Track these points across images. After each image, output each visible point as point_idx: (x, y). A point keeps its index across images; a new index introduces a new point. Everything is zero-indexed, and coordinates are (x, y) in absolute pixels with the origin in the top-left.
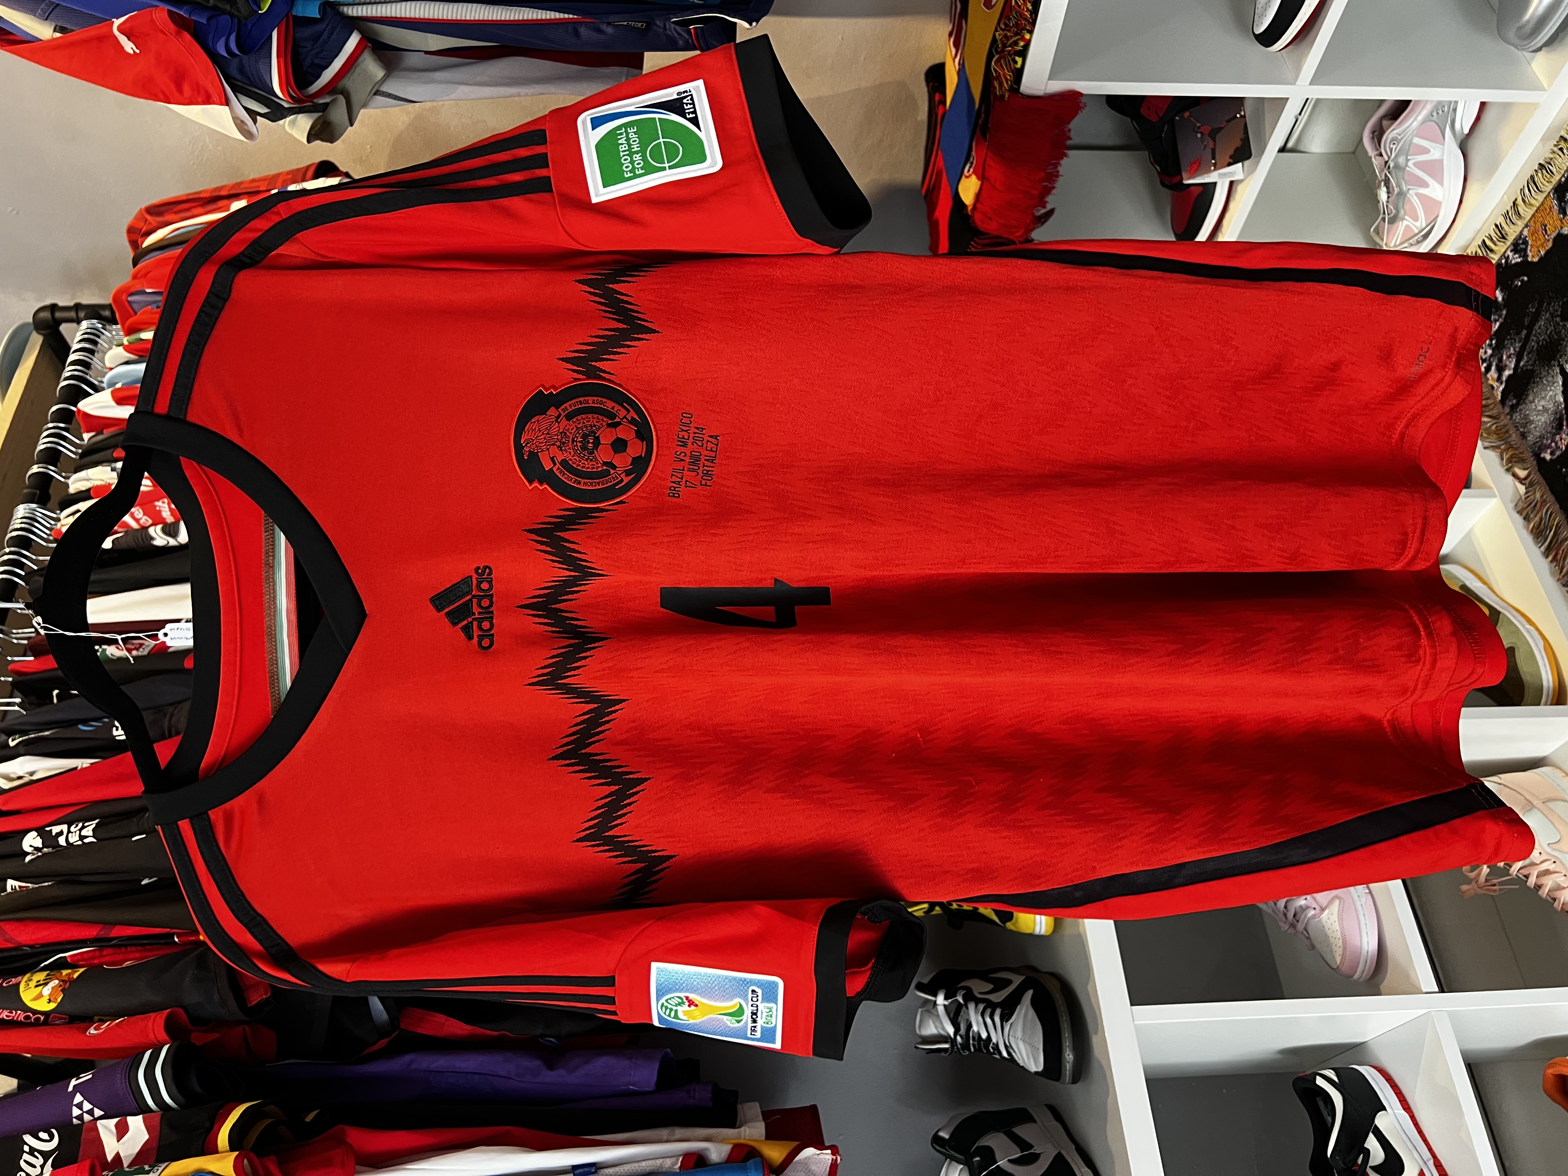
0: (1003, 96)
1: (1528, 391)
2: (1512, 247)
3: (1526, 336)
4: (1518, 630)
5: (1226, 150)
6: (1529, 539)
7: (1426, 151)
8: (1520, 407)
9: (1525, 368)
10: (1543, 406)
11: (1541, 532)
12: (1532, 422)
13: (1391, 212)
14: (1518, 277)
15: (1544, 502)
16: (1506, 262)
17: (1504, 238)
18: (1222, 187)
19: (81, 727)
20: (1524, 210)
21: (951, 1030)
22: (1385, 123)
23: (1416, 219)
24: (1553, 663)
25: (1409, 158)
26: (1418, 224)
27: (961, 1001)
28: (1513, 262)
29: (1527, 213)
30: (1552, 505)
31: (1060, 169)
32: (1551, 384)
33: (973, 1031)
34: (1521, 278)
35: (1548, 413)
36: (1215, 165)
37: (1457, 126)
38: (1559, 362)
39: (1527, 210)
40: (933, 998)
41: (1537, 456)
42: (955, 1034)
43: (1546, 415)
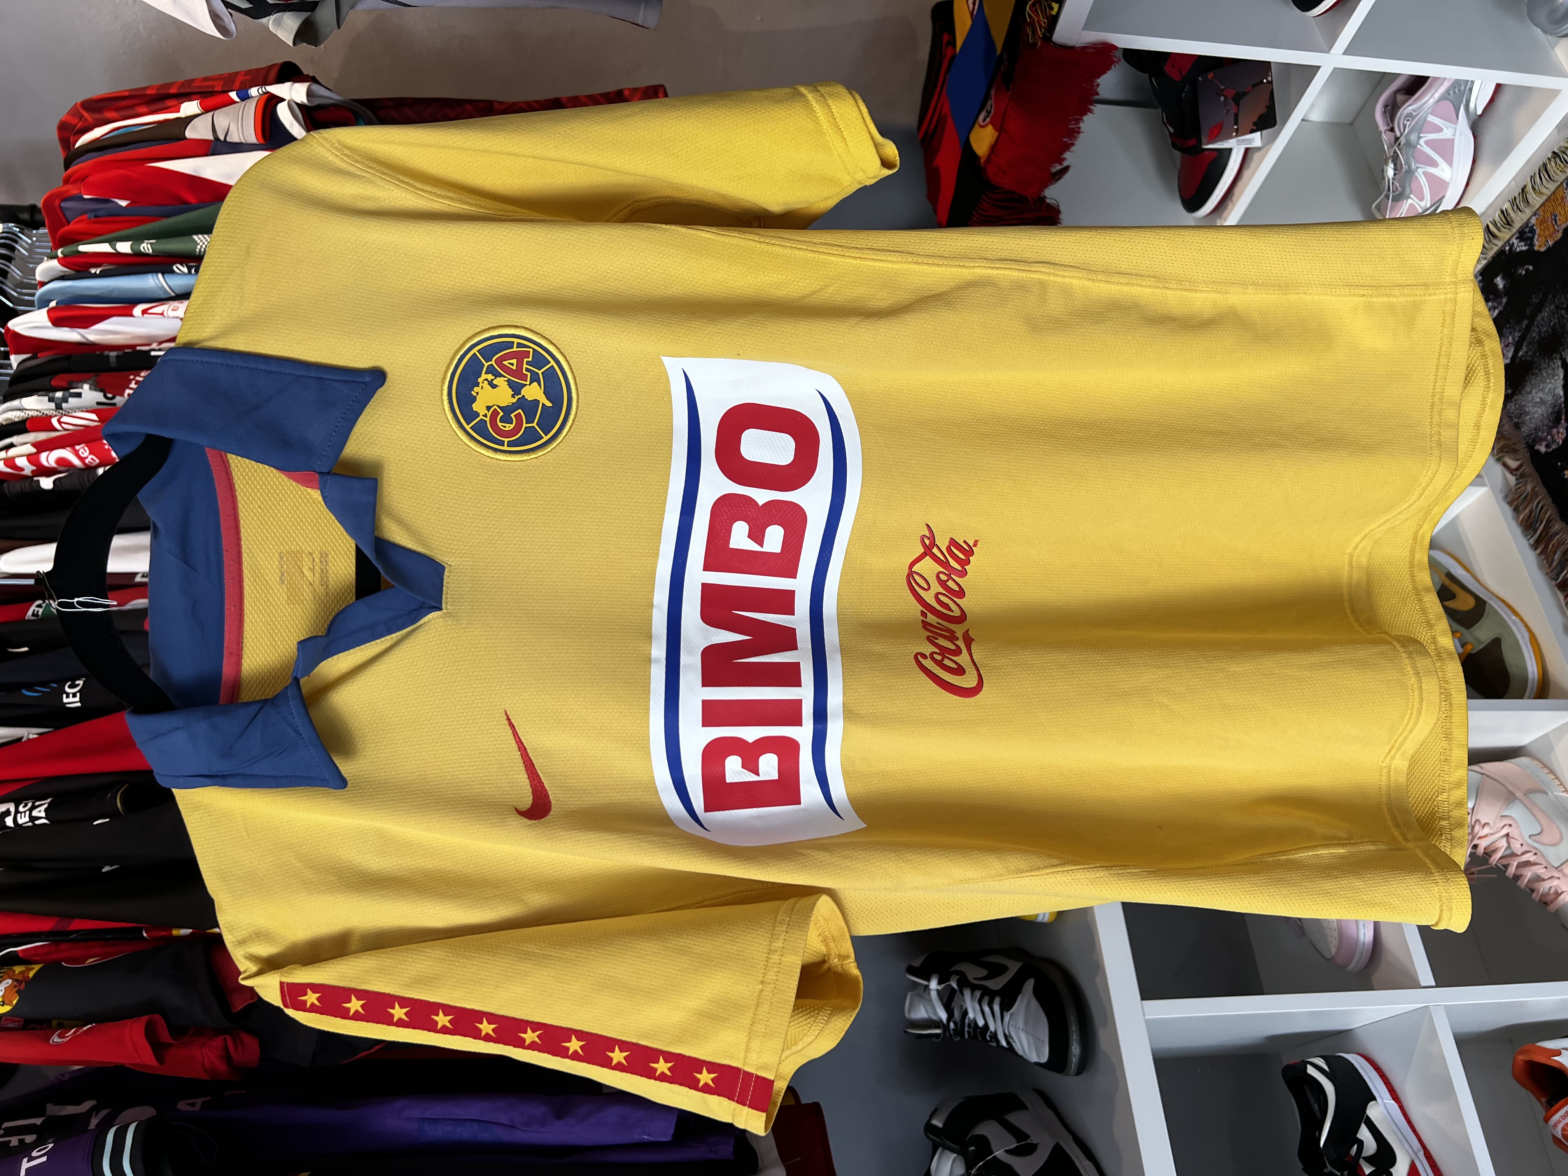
0: (1036, 44)
1: (1525, 381)
2: (1518, 235)
3: (1527, 326)
4: (1504, 621)
5: (1249, 117)
6: (1518, 531)
7: (1440, 130)
8: (1516, 397)
9: (1523, 359)
10: (1541, 398)
11: (1531, 525)
12: (1527, 413)
13: (1397, 189)
14: (1523, 265)
15: (1534, 495)
16: (1510, 249)
17: (1509, 224)
18: (1237, 153)
19: (24, 692)
20: (1533, 198)
21: (944, 1016)
22: (1400, 97)
23: (1421, 198)
24: (1538, 655)
25: (1421, 135)
26: (1423, 204)
27: (955, 986)
28: (1518, 250)
29: (1536, 201)
30: (1543, 498)
31: (1081, 125)
32: (1551, 377)
33: (969, 1018)
34: (1526, 267)
35: (1546, 405)
36: (1237, 131)
37: (1472, 105)
38: (1561, 355)
39: (1537, 198)
40: (926, 983)
41: (1531, 448)
42: (949, 1020)
43: (1543, 407)
